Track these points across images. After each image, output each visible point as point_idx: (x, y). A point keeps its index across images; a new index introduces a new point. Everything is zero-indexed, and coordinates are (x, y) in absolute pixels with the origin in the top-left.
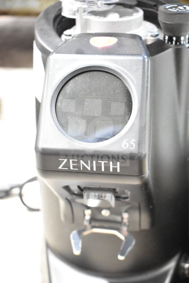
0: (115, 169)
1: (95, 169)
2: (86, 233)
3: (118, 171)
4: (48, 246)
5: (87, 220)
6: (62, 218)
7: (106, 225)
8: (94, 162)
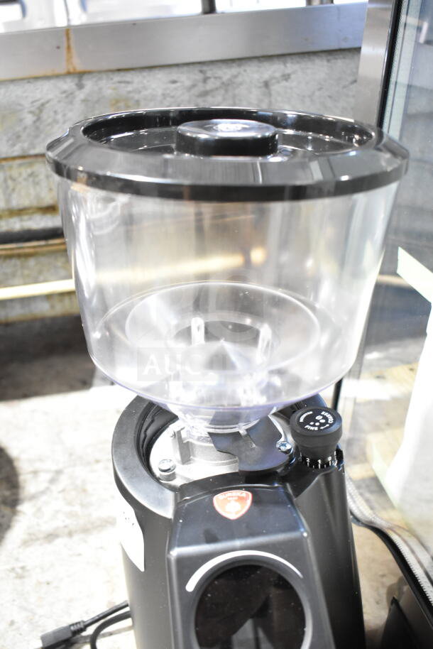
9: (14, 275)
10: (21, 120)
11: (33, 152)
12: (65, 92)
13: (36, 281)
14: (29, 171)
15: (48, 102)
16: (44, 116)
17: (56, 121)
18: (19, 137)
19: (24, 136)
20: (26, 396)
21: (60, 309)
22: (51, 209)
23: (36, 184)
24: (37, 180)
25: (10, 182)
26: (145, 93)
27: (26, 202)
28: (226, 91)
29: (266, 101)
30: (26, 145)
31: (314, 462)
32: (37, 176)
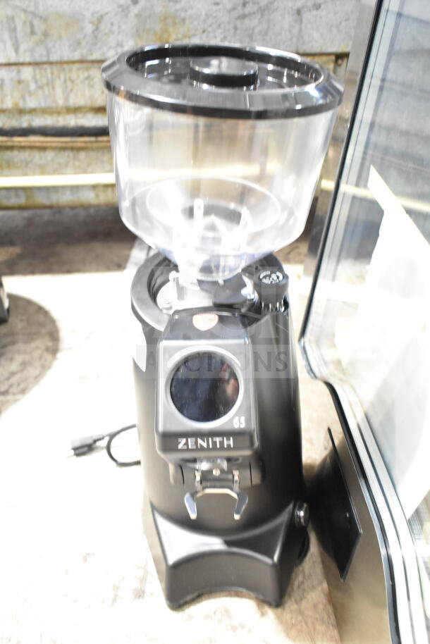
0: (229, 445)
1: (211, 447)
2: (199, 495)
3: (232, 446)
4: (153, 508)
5: (198, 482)
6: (172, 480)
7: (218, 484)
8: (210, 439)
9: (67, 165)
10: (82, 29)
11: (90, 58)
12: (121, 6)
13: (85, 172)
14: (86, 74)
15: (107, 14)
16: (102, 27)
17: (111, 32)
18: (79, 43)
19: (83, 43)
20: (69, 271)
21: (103, 198)
22: (101, 110)
23: (91, 86)
24: (92, 83)
25: (69, 84)
26: (189, 12)
27: (80, 102)
28: (262, 16)
29: (297, 27)
30: (85, 51)
31: (267, 306)
32: (93, 80)
